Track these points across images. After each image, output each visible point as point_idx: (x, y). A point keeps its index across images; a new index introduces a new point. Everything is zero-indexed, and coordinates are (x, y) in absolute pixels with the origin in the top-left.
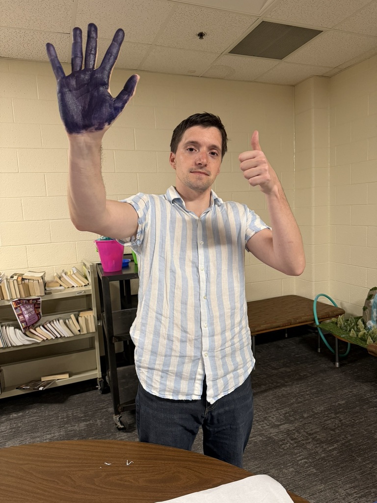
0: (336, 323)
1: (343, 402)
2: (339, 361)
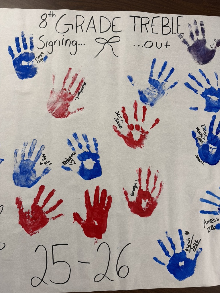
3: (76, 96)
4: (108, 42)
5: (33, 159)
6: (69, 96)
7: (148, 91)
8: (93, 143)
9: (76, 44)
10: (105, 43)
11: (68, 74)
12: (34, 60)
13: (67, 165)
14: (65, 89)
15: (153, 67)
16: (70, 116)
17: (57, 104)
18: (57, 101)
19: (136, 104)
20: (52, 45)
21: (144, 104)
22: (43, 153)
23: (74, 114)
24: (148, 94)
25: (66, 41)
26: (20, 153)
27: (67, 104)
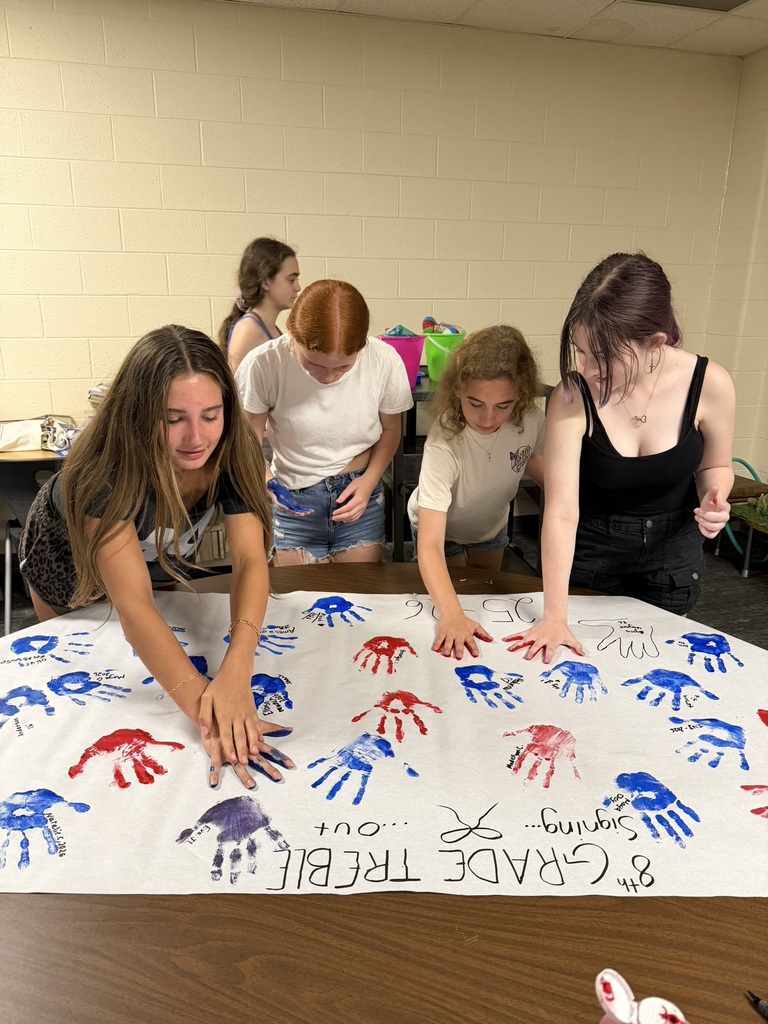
0: (755, 507)
1: (747, 621)
2: (751, 569)
3: (522, 751)
4: (471, 830)
5: (574, 686)
6: (536, 750)
7: (373, 756)
8: (475, 697)
9: (547, 828)
10: (476, 828)
11: (548, 778)
12: (632, 799)
13: (514, 678)
14: (547, 759)
15: (362, 792)
16: (528, 727)
17: (557, 742)
18: (557, 745)
19: (400, 736)
20: (601, 823)
21: (383, 736)
22: (560, 691)
23: (520, 729)
24: (373, 752)
25: (571, 830)
26: (599, 691)
27: (537, 741)
